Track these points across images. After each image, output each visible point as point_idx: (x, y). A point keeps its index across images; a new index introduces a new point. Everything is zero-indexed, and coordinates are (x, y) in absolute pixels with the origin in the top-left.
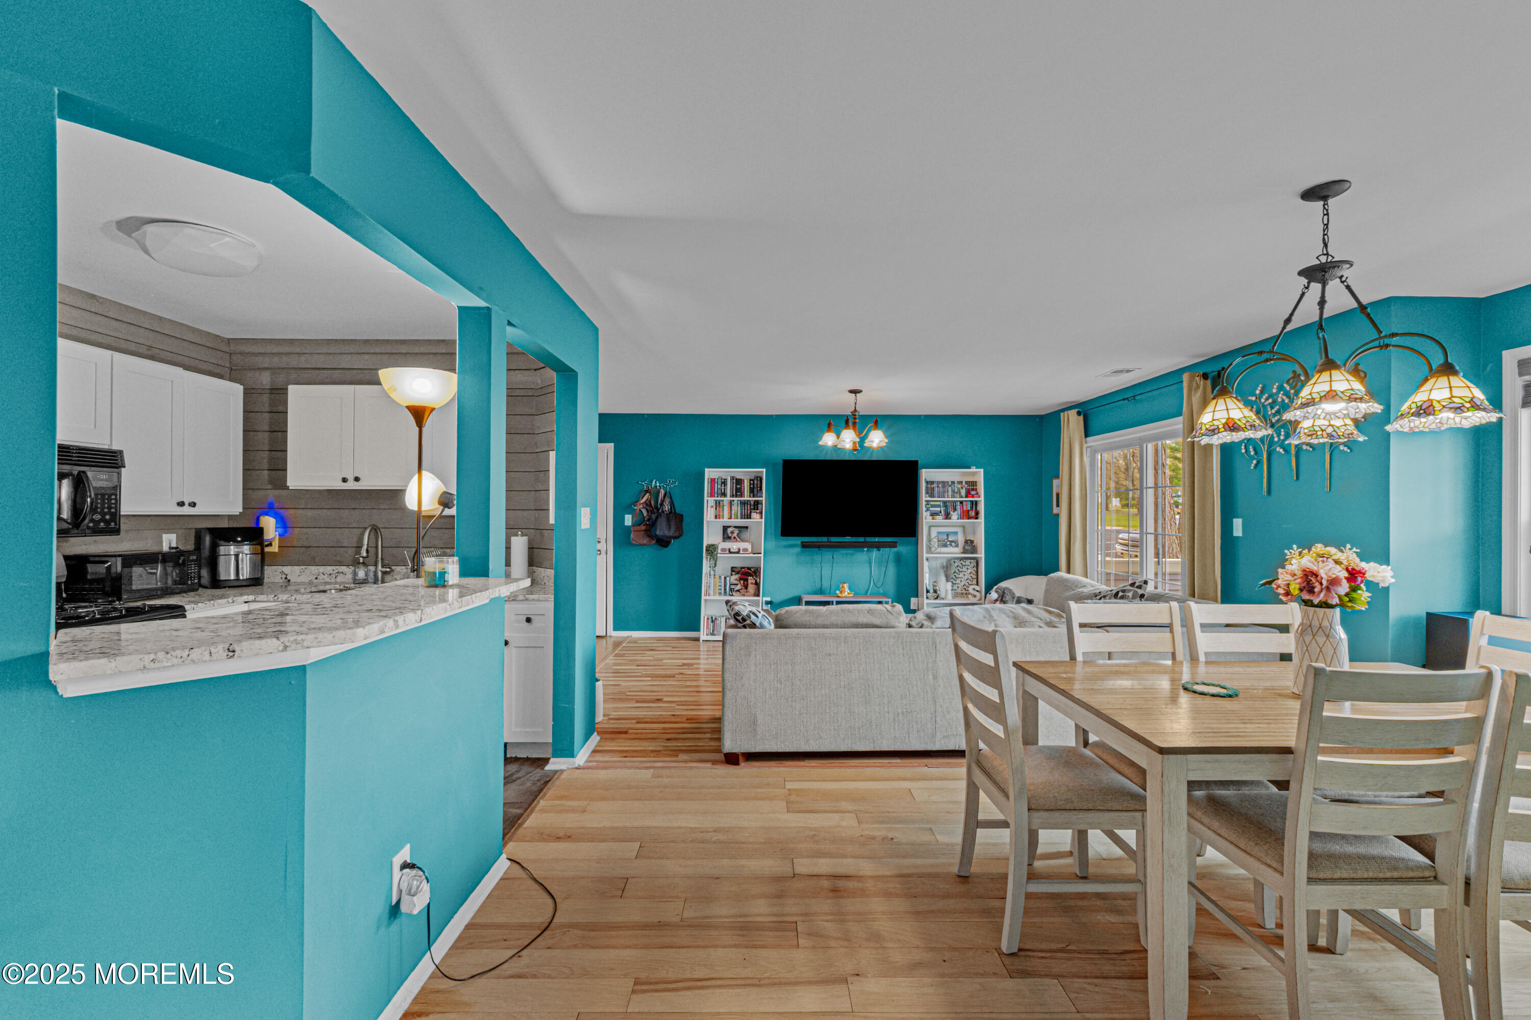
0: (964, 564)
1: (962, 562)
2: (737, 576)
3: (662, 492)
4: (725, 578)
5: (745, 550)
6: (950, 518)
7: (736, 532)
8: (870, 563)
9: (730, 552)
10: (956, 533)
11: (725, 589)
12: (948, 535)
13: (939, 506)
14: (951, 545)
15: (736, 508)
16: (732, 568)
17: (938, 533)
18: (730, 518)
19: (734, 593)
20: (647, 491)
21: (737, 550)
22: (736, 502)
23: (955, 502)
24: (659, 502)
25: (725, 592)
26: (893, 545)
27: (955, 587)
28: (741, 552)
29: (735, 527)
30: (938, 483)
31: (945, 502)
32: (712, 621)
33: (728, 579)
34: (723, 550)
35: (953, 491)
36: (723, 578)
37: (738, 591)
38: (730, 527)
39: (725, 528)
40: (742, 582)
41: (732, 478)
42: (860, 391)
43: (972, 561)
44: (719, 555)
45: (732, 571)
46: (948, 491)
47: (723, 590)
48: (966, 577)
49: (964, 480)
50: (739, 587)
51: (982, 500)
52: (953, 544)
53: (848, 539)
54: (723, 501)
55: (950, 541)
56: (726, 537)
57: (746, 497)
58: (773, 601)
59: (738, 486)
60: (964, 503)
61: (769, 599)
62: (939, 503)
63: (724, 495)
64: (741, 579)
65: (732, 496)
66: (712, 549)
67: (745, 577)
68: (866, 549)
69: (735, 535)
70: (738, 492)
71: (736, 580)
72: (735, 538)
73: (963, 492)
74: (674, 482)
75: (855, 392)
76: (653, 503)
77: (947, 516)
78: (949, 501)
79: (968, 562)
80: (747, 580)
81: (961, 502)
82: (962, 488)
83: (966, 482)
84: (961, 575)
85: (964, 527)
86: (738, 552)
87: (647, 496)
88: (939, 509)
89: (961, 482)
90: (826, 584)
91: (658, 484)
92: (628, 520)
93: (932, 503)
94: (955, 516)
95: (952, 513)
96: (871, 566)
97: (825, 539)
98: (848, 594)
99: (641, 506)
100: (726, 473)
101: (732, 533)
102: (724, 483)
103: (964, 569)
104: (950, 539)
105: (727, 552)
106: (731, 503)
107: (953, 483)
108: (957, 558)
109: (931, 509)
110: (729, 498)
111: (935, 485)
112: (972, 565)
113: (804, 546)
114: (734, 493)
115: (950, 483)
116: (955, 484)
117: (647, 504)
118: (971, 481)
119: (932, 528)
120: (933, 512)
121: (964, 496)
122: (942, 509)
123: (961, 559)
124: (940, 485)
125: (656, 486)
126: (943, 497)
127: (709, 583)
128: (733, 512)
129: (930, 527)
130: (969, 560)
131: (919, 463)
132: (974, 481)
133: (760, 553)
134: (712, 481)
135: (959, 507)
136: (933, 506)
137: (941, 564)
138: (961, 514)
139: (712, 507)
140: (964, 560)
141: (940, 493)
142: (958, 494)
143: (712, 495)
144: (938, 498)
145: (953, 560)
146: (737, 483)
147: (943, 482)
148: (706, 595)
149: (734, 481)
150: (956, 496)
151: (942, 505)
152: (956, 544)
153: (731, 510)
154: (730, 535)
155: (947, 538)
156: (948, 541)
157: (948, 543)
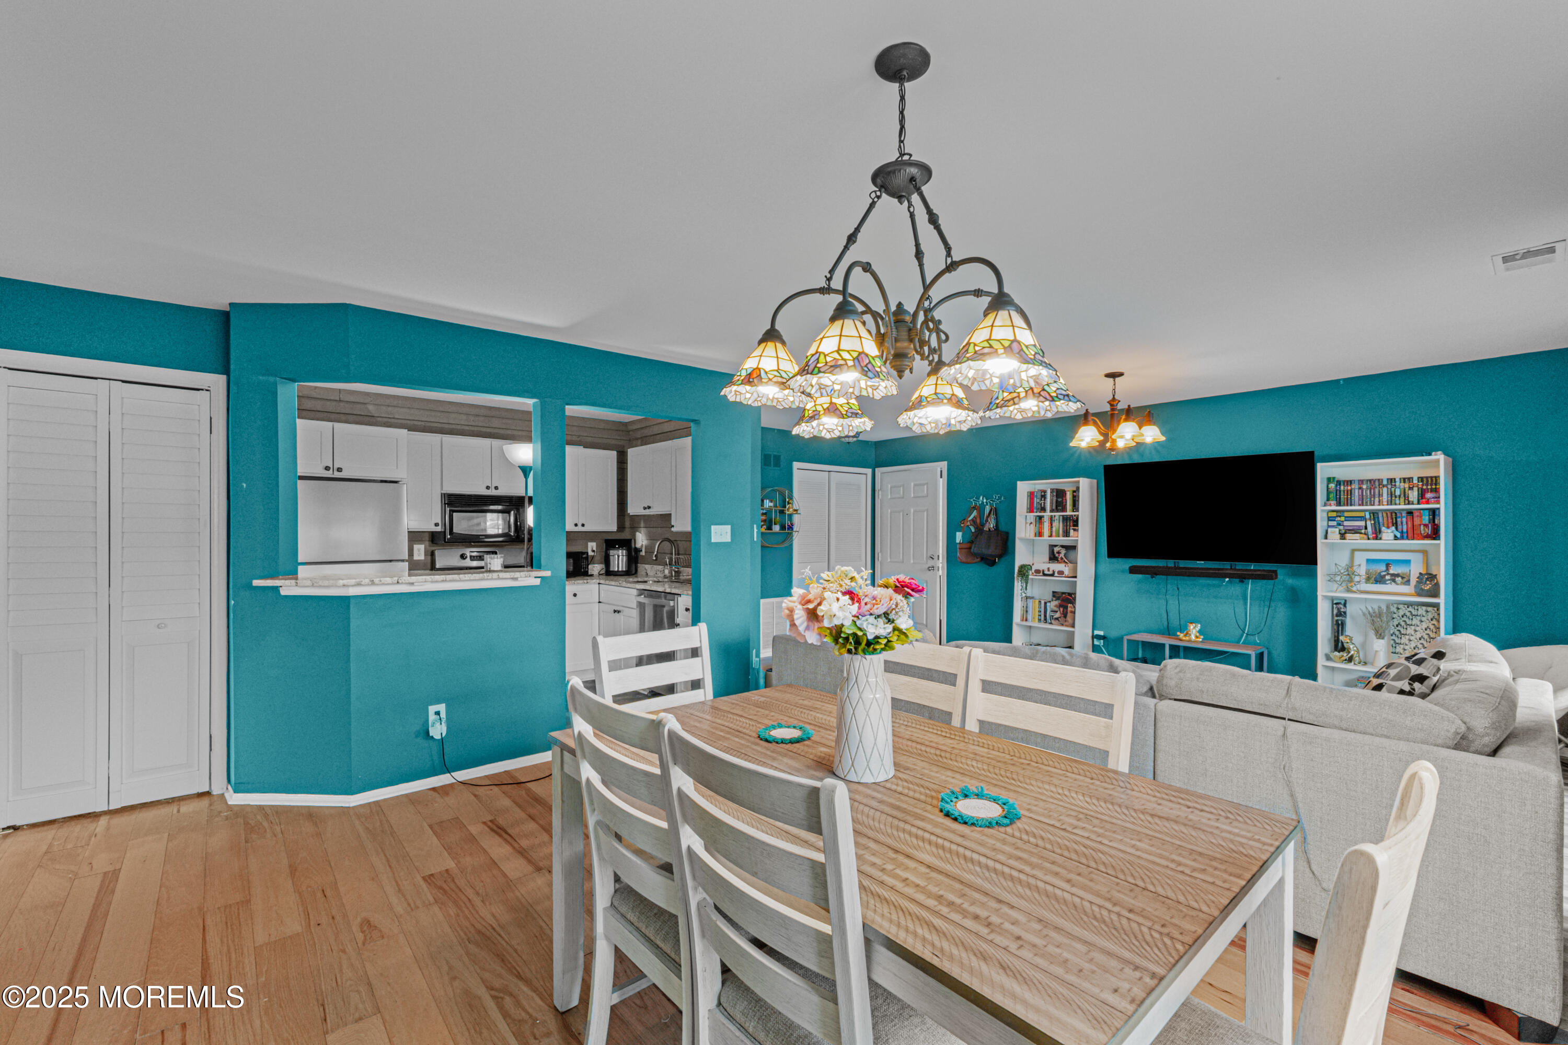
0: (1414, 612)
1: (1410, 609)
2: (1057, 603)
3: (988, 509)
4: (1045, 603)
5: (1061, 573)
6: (1381, 539)
7: (1063, 551)
8: (1245, 599)
9: (1044, 575)
11: (1045, 616)
12: (1388, 565)
13: (1361, 519)
14: (1394, 581)
15: (1058, 525)
16: (1053, 592)
17: (1368, 561)
18: (1051, 536)
19: (1053, 621)
20: (974, 508)
21: (1051, 572)
22: (1057, 517)
23: (1394, 512)
24: (985, 518)
25: (1045, 619)
26: (1272, 576)
27: (1400, 650)
29: (1062, 546)
30: (1361, 482)
31: (1374, 514)
33: (1048, 604)
34: (1037, 571)
35: (1391, 495)
36: (1043, 602)
37: (1057, 619)
38: (1056, 546)
39: (1052, 547)
40: (1062, 609)
41: (1052, 491)
42: (1121, 374)
43: (1429, 609)
44: (1030, 577)
45: (1054, 596)
46: (1380, 495)
47: (1043, 616)
48: (1419, 635)
49: (1415, 474)
50: (1057, 615)
51: (1444, 506)
52: (1399, 579)
53: (1200, 564)
54: (1043, 517)
55: (1392, 575)
56: (1053, 558)
57: (1069, 513)
58: (1106, 635)
59: (1060, 500)
60: (1416, 514)
61: (1101, 633)
62: (1362, 514)
63: (1043, 509)
64: (1060, 606)
65: (1052, 511)
66: (1024, 571)
67: (1064, 604)
68: (1227, 579)
69: (1062, 555)
70: (1059, 505)
71: (1056, 606)
72: (1062, 558)
73: (1414, 495)
74: (1000, 498)
75: (1113, 376)
76: (978, 521)
77: (1377, 535)
78: (1382, 512)
79: (1422, 610)
80: (1066, 608)
81: (1410, 513)
82: (1411, 489)
83: (1421, 479)
84: (1410, 630)
85: (1425, 553)
86: (1052, 575)
87: (975, 513)
88: (1361, 523)
89: (1410, 479)
90: (1175, 622)
91: (985, 501)
92: (959, 536)
93: (1346, 514)
94: (1388, 534)
95: (1383, 529)
96: (1246, 604)
97: (1171, 563)
98: (1197, 637)
99: (969, 523)
100: (1047, 485)
101: (1059, 553)
102: (1044, 497)
103: (1415, 622)
104: (1391, 572)
105: (1041, 574)
106: (1051, 519)
107: (1392, 481)
108: (1405, 603)
109: (1346, 523)
110: (1047, 514)
112: (1430, 616)
113: (1133, 570)
114: (1054, 507)
115: (1385, 482)
116: (1398, 484)
117: (974, 521)
118: (1427, 478)
119: (1356, 553)
120: (1346, 528)
121: (1416, 501)
122: (1369, 523)
123: (1409, 604)
124: (1364, 487)
125: (983, 503)
126: (1371, 505)
127: (1027, 607)
128: (1054, 529)
129: (1353, 551)
130: (1424, 608)
131: (1316, 454)
132: (1432, 477)
133: (1075, 577)
134: (1031, 495)
135: (1404, 520)
136: (1343, 519)
137: (1364, 610)
138: (1405, 530)
139: (1031, 523)
140: (1416, 608)
141: (1362, 498)
142: (1402, 499)
143: (1031, 510)
144: (1359, 505)
145: (1395, 606)
146: (1057, 496)
147: (1370, 481)
148: (1022, 620)
149: (1055, 494)
150: (1397, 502)
151: (1368, 516)
152: (1405, 580)
153: (1052, 527)
154: (1057, 555)
155: (1387, 569)
156: (1388, 574)
157: (1388, 577)
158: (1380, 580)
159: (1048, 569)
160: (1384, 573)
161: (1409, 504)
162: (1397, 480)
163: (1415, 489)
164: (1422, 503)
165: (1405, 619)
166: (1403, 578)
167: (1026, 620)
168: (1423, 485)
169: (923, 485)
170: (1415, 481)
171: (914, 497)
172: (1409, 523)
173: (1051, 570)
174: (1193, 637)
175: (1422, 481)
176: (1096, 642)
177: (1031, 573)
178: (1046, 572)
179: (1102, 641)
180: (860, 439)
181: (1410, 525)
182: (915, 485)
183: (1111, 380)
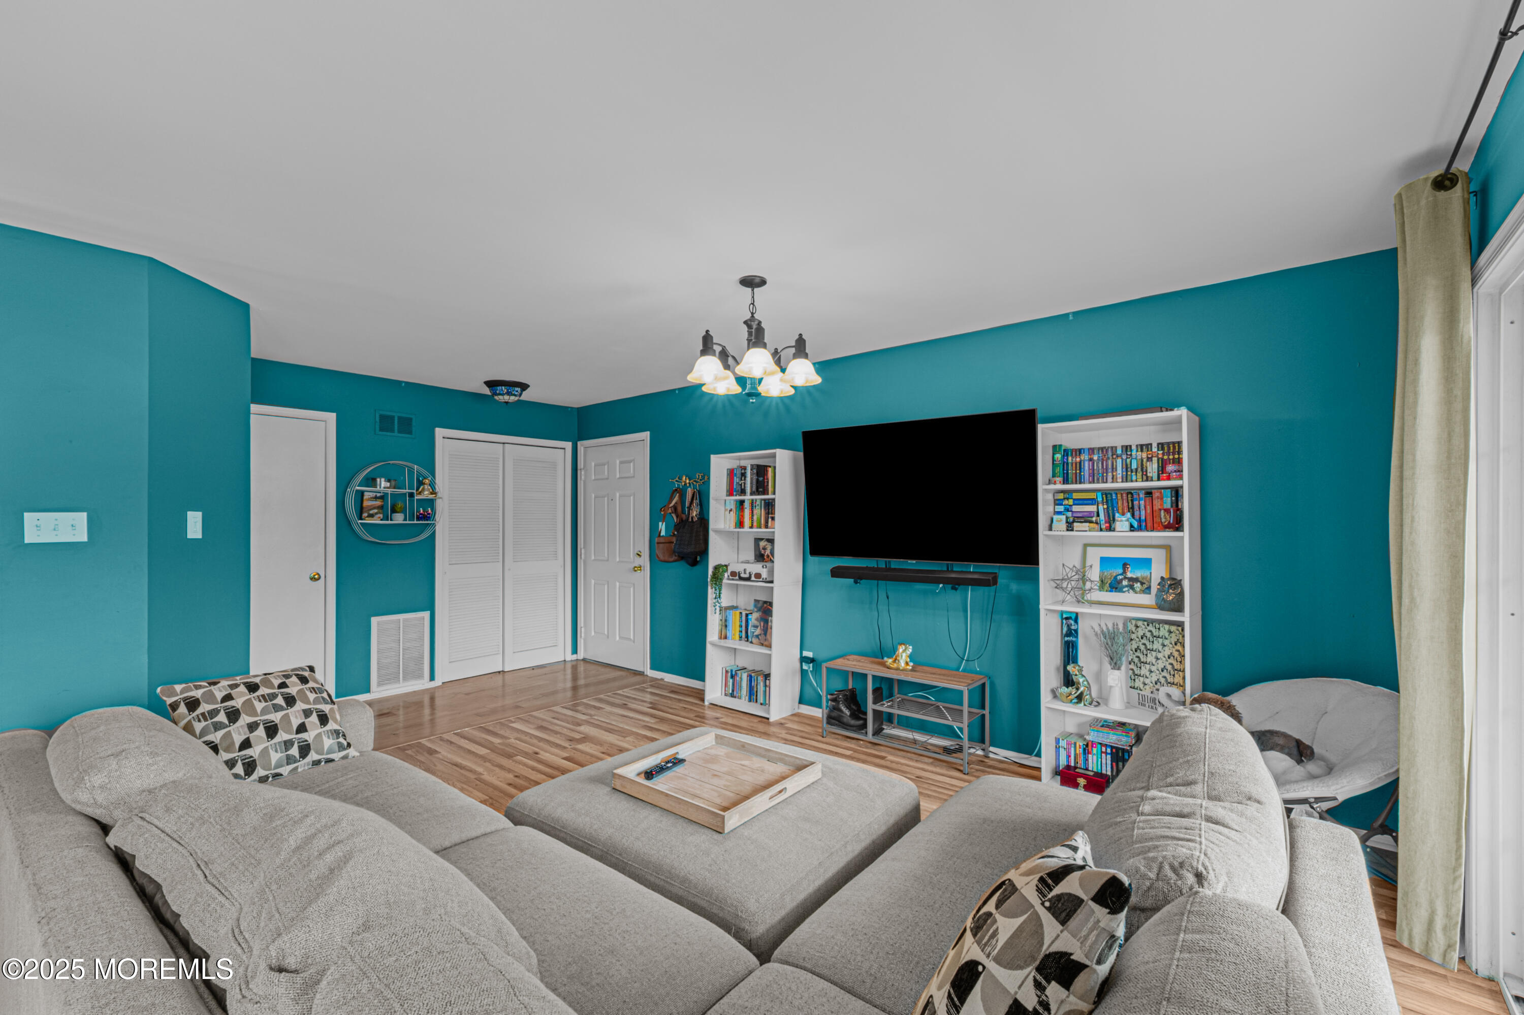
0: (1156, 633)
1: (1151, 628)
2: (757, 614)
3: (689, 492)
4: (747, 615)
5: (758, 576)
6: (1114, 530)
9: (741, 579)
10: (1147, 562)
11: (747, 632)
12: (1125, 566)
13: (1092, 501)
14: (1132, 587)
15: (759, 512)
16: (755, 601)
17: (1103, 560)
18: (751, 527)
19: (753, 640)
20: (676, 490)
21: (747, 576)
22: (758, 502)
23: (1130, 492)
24: (687, 504)
25: (747, 637)
26: (990, 581)
27: (1138, 683)
28: (753, 578)
29: (766, 540)
30: (1092, 451)
31: (1106, 493)
32: (732, 677)
33: (750, 617)
34: (733, 574)
35: (1127, 468)
36: (744, 615)
37: (757, 636)
39: (757, 541)
40: (762, 624)
41: (753, 466)
42: (763, 282)
43: (1173, 628)
44: (725, 581)
45: (755, 606)
46: (1114, 469)
48: (1161, 665)
49: (1155, 439)
50: (757, 631)
51: (1187, 482)
52: (1137, 586)
53: (912, 564)
54: (743, 500)
55: (1130, 579)
56: (759, 555)
58: (816, 657)
59: (761, 479)
60: (1156, 494)
61: (810, 655)
62: (1093, 495)
63: (743, 492)
64: (760, 619)
65: (752, 494)
66: (718, 573)
67: (764, 615)
68: (941, 585)
69: (768, 552)
70: (760, 485)
71: (756, 619)
72: (768, 556)
73: (1153, 468)
75: (751, 282)
77: (1111, 524)
78: (1117, 491)
79: (1164, 631)
80: (766, 620)
81: (1149, 493)
82: (1149, 459)
83: (1161, 446)
84: (1151, 658)
85: (1168, 548)
86: (748, 579)
87: (677, 497)
88: (1093, 508)
89: (1149, 446)
90: (887, 641)
91: (688, 481)
92: (662, 527)
93: (1075, 496)
94: (1123, 523)
95: (1117, 515)
96: (966, 616)
97: (881, 563)
99: (671, 510)
100: (747, 459)
101: (764, 549)
102: (743, 475)
103: (1157, 645)
104: (1129, 575)
105: (737, 578)
106: (752, 503)
107: (1127, 448)
108: (1144, 620)
109: (1075, 508)
110: (748, 497)
111: (1085, 457)
112: (1174, 639)
113: (836, 573)
114: (754, 489)
115: (1119, 452)
116: (1134, 453)
117: (675, 507)
118: (1168, 444)
119: (1089, 549)
120: (1075, 515)
121: (1155, 476)
122: (1101, 507)
123: (1149, 622)
124: (1095, 457)
125: (686, 484)
126: (1103, 482)
127: (726, 621)
128: (755, 518)
129: (1086, 546)
130: (1167, 627)
131: (1039, 415)
132: (1174, 443)
133: (772, 582)
134: (731, 473)
135: (1142, 502)
136: (1071, 502)
137: (1097, 629)
138: (1143, 518)
139: (731, 510)
140: (1157, 626)
141: (1092, 475)
142: (1139, 475)
143: (730, 493)
144: (1090, 483)
145: (1134, 622)
146: (758, 474)
147: (1102, 449)
148: (720, 638)
149: (755, 471)
150: (1134, 478)
151: (1100, 499)
152: (1145, 586)
153: (753, 516)
154: (763, 552)
155: (1124, 572)
156: (1125, 578)
157: (1125, 583)
158: (1115, 586)
159: (745, 570)
160: (1120, 577)
161: (1147, 480)
162: (1134, 448)
163: (1155, 459)
164: (1163, 480)
165: (1144, 641)
166: (1142, 584)
167: (726, 638)
168: (1163, 454)
169: (630, 462)
170: (1155, 449)
171: (619, 478)
172: (1148, 507)
173: (747, 572)
174: (903, 664)
175: (1163, 449)
176: (805, 667)
177: (726, 575)
178: (743, 575)
179: (811, 665)
180: (522, 398)
181: (1149, 511)
182: (621, 463)
183: (750, 290)
